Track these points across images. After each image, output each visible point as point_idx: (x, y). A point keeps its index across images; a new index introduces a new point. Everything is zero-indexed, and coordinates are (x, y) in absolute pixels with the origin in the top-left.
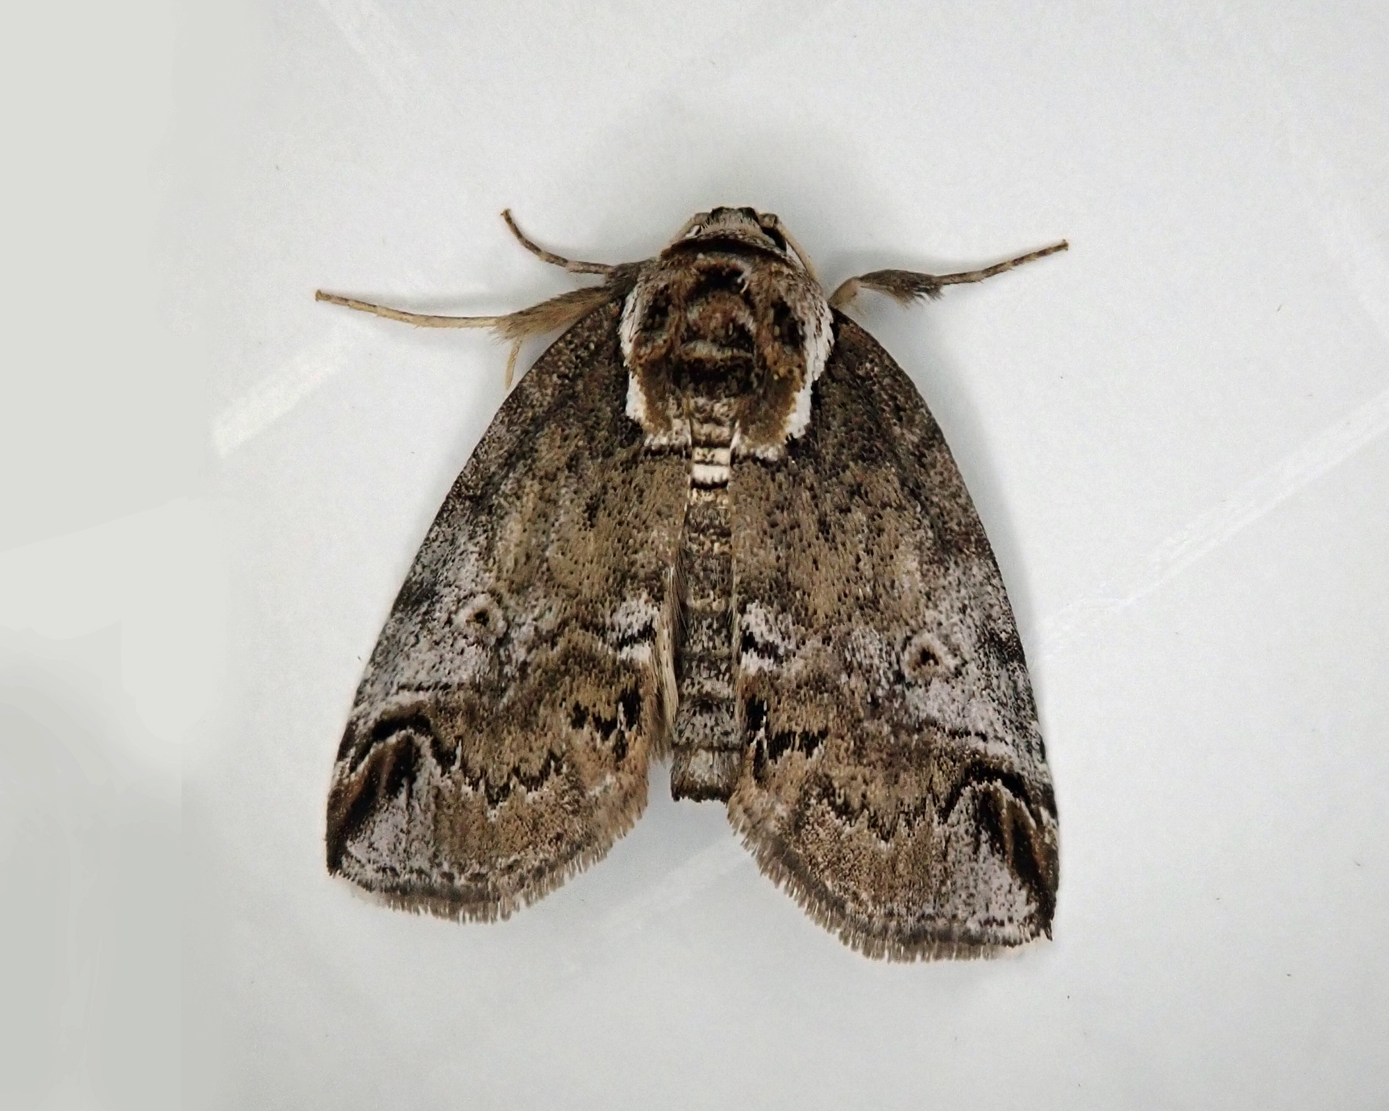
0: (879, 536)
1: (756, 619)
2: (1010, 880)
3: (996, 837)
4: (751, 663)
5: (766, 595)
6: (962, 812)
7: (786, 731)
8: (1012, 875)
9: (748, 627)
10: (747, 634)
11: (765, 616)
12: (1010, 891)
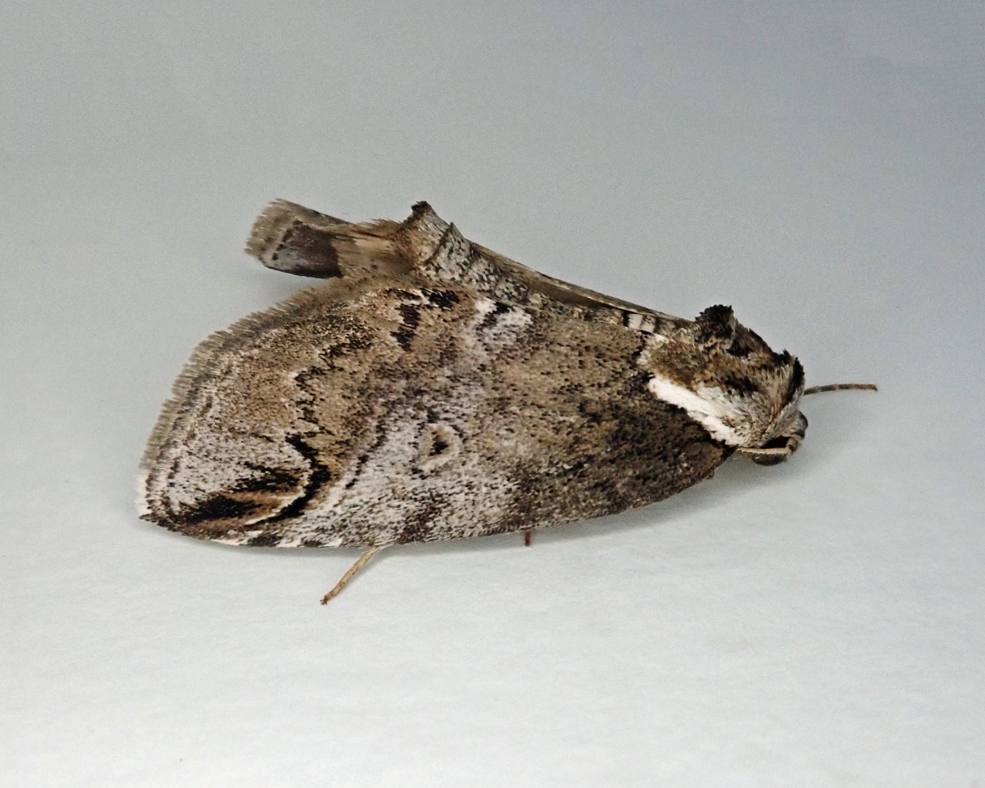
0: (554, 428)
1: (518, 318)
2: (208, 492)
3: (253, 485)
4: (485, 306)
5: (534, 330)
6: (289, 457)
7: (419, 322)
8: (212, 494)
9: (513, 310)
10: (509, 309)
11: (518, 326)
12: (198, 489)
